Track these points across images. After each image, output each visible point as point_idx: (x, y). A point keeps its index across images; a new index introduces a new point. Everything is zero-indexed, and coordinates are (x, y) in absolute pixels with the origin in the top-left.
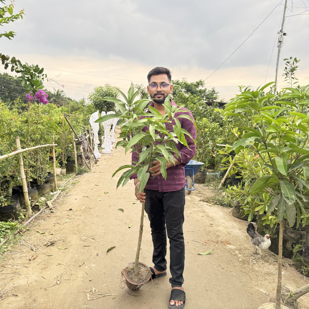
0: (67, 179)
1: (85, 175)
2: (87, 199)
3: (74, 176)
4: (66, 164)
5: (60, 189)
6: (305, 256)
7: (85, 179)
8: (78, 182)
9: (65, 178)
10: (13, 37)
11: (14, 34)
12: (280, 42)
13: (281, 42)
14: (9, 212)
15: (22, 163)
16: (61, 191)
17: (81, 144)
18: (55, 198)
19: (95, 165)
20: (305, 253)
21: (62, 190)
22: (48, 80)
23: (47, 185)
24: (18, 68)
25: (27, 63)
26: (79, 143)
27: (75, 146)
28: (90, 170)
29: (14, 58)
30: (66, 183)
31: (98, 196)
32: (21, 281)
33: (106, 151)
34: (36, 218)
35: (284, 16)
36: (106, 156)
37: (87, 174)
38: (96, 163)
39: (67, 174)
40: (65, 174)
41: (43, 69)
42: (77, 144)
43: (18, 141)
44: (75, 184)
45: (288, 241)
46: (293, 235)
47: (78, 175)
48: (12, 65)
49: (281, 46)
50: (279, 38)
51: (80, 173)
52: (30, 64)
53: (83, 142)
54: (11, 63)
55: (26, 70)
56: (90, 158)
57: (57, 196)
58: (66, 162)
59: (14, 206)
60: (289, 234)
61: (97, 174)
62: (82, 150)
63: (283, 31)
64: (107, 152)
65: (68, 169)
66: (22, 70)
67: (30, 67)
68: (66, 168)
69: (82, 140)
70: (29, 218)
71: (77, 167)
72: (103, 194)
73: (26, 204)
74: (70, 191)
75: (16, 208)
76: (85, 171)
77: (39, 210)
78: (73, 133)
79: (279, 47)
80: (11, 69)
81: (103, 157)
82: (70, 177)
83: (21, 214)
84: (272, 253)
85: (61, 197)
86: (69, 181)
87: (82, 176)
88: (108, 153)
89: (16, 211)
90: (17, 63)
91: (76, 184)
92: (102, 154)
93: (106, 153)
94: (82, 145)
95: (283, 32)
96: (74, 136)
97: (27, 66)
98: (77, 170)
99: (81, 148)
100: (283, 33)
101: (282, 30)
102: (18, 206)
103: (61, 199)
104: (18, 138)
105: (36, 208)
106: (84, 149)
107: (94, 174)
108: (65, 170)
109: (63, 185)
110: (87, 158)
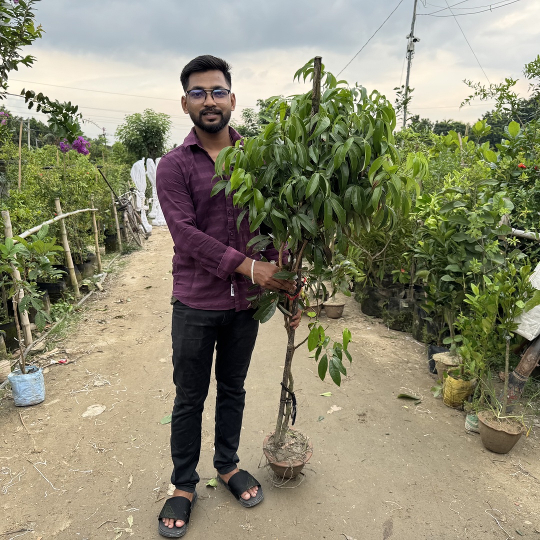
0: (110, 260)
1: (135, 254)
2: (147, 279)
3: (118, 255)
4: (104, 240)
5: (105, 270)
6: (390, 309)
7: (137, 259)
8: (129, 262)
9: (106, 259)
10: (32, 63)
11: (33, 58)
12: (409, 51)
13: (412, 51)
14: (54, 292)
15: (65, 232)
16: (106, 273)
17: (124, 210)
18: (103, 279)
19: (146, 241)
20: (390, 305)
21: (109, 273)
22: (83, 121)
23: (89, 265)
24: (47, 107)
25: (57, 100)
26: (122, 209)
27: (116, 213)
28: (141, 247)
29: (41, 94)
30: (109, 264)
31: (161, 275)
32: (101, 344)
33: (159, 221)
34: (87, 300)
35: (414, 14)
36: (160, 229)
37: (137, 253)
38: (147, 239)
39: (106, 253)
40: (104, 254)
41: (77, 107)
42: (118, 210)
43: (58, 203)
44: (124, 264)
45: (380, 300)
46: (384, 294)
47: (124, 254)
48: (38, 103)
49: (412, 58)
50: (408, 46)
51: (127, 251)
52: (61, 102)
53: (127, 207)
54: (37, 101)
55: (57, 108)
56: (138, 230)
57: (104, 278)
58: (105, 237)
59: (61, 285)
60: (380, 292)
61: (153, 252)
62: (127, 219)
63: (414, 35)
64: (159, 223)
65: (108, 247)
66: (52, 109)
67: (63, 106)
68: (105, 245)
69: (125, 204)
70: (79, 300)
71: (120, 243)
72: (167, 273)
73: (73, 284)
74: (120, 272)
75: (62, 287)
76: (134, 249)
77: (88, 293)
78: (112, 193)
79: (409, 59)
80: (37, 109)
81: (156, 231)
82: (113, 257)
83: (70, 295)
84: (365, 315)
85: (111, 279)
86: (113, 262)
87: (130, 256)
88: (162, 224)
89: (63, 291)
90: (45, 101)
91: (126, 265)
92: (154, 227)
93: (159, 225)
94: (126, 211)
95: (414, 37)
96: (113, 198)
97: (58, 105)
98: (121, 248)
99: (126, 216)
100: (413, 39)
101: (413, 33)
102: (64, 286)
103: (111, 281)
104: (58, 199)
105: (85, 290)
106: (129, 217)
107: (148, 252)
108: (104, 248)
109: (106, 267)
110: (136, 230)
